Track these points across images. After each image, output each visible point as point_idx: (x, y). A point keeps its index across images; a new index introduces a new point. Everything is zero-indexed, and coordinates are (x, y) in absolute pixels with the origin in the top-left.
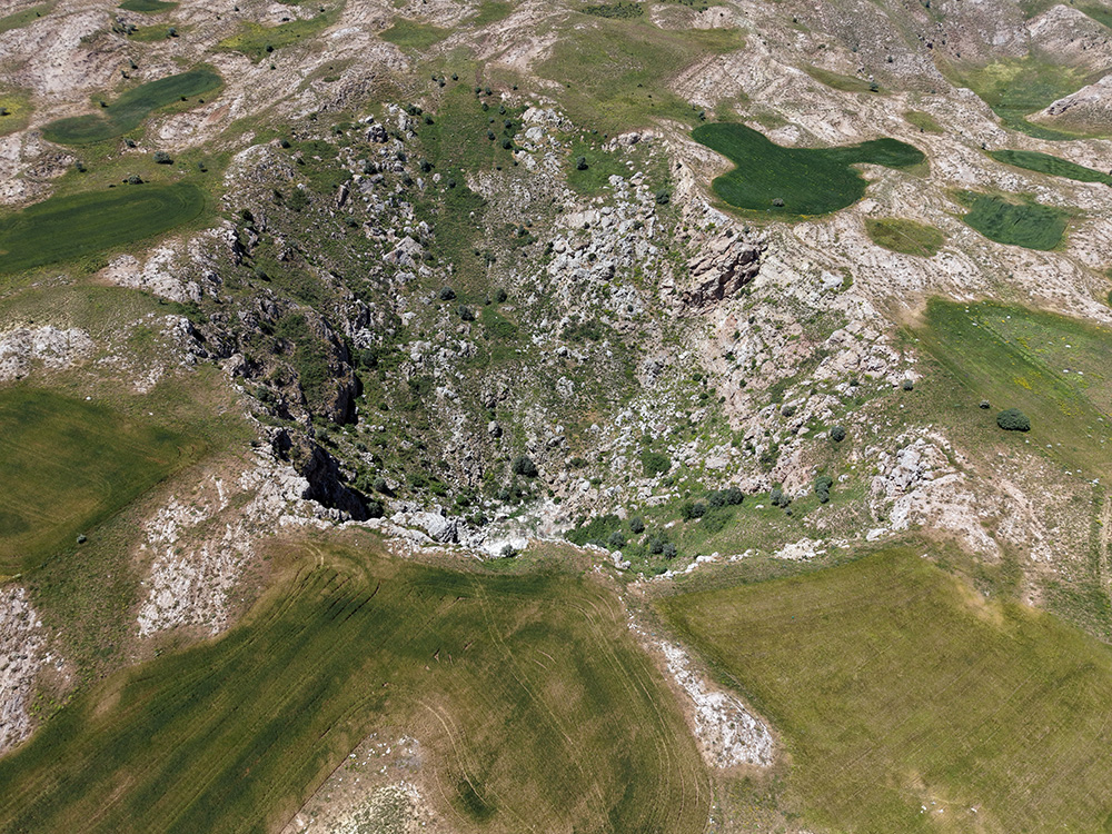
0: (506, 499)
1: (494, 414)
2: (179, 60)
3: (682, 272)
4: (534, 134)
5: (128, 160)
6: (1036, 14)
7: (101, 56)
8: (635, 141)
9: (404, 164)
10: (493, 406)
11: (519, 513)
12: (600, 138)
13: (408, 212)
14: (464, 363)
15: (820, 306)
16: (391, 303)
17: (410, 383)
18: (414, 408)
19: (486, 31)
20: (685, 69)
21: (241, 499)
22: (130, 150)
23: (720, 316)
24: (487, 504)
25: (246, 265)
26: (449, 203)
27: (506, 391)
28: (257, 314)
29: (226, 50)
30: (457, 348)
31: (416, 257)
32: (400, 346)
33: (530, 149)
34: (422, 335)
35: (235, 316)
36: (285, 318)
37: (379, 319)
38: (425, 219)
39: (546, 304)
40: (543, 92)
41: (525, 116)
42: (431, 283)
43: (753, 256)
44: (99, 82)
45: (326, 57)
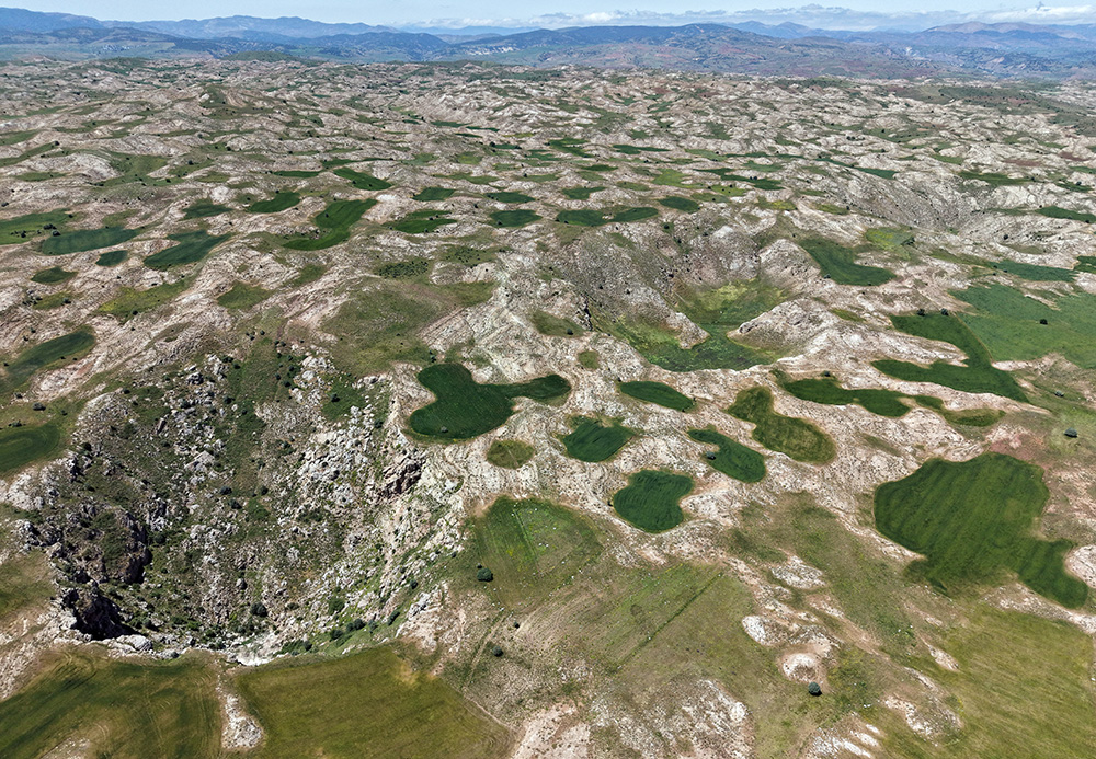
0: (243, 632)
1: (243, 574)
2: (67, 324)
3: (380, 475)
4: (308, 376)
5: (15, 408)
6: (765, 245)
7: (11, 325)
8: (374, 381)
9: (212, 399)
10: (243, 568)
11: (248, 642)
12: (351, 378)
13: (209, 432)
14: (227, 538)
15: (442, 502)
16: (184, 499)
17: (186, 554)
18: (186, 571)
19: (298, 292)
20: (436, 321)
21: (34, 629)
22: (18, 400)
23: (399, 505)
24: (229, 635)
25: (79, 481)
26: (240, 425)
27: (253, 557)
28: (80, 514)
29: (103, 314)
30: (223, 529)
31: (208, 465)
32: (184, 529)
33: (303, 386)
34: (201, 520)
35: (64, 517)
36: (100, 515)
37: (172, 511)
38: (221, 438)
39: (292, 497)
40: (321, 344)
41: (304, 363)
42: (215, 483)
43: (417, 467)
44: (6, 345)
45: (173, 320)
